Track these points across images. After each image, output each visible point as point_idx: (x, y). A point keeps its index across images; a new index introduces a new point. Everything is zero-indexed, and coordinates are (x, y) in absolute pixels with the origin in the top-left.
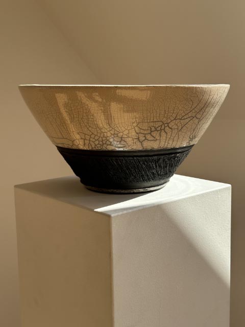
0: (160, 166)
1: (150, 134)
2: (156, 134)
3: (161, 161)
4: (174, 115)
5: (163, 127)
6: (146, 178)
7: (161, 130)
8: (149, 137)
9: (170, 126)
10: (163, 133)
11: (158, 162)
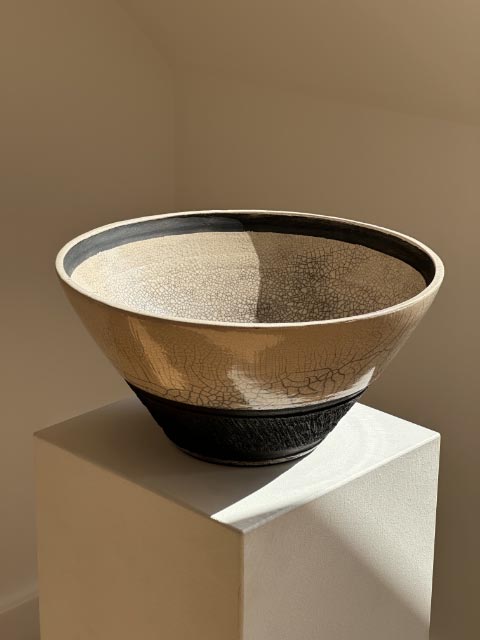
0: (319, 424)
1: (308, 386)
2: (317, 386)
3: (322, 416)
4: (350, 358)
5: (330, 374)
6: (293, 442)
7: (326, 379)
8: (304, 390)
9: (342, 371)
10: (329, 384)
11: (315, 420)
